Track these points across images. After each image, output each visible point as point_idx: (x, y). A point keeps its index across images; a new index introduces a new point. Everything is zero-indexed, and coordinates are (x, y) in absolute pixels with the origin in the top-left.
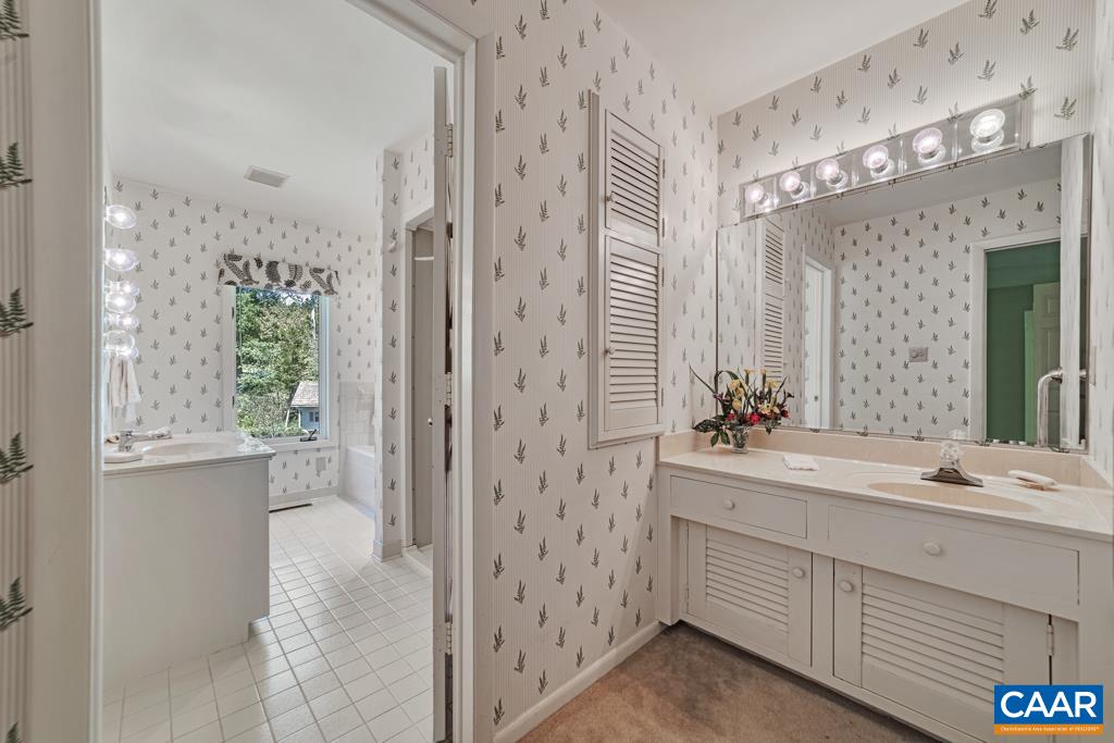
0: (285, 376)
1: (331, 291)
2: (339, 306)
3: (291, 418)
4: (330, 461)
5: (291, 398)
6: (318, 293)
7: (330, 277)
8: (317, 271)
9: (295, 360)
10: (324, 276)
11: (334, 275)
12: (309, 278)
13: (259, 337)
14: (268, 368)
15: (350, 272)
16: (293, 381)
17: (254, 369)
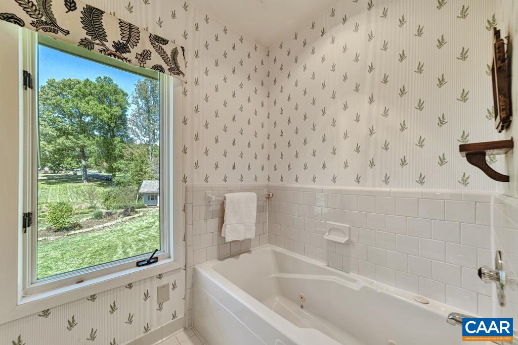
0: (136, 178)
1: (176, 70)
2: (185, 93)
3: (139, 199)
4: (174, 286)
5: (139, 189)
6: (158, 68)
7: (175, 53)
8: (158, 41)
9: (141, 170)
10: (168, 49)
11: (180, 51)
12: (149, 47)
13: (123, 159)
14: (128, 174)
15: (197, 55)
16: (140, 180)
17: (122, 174)
